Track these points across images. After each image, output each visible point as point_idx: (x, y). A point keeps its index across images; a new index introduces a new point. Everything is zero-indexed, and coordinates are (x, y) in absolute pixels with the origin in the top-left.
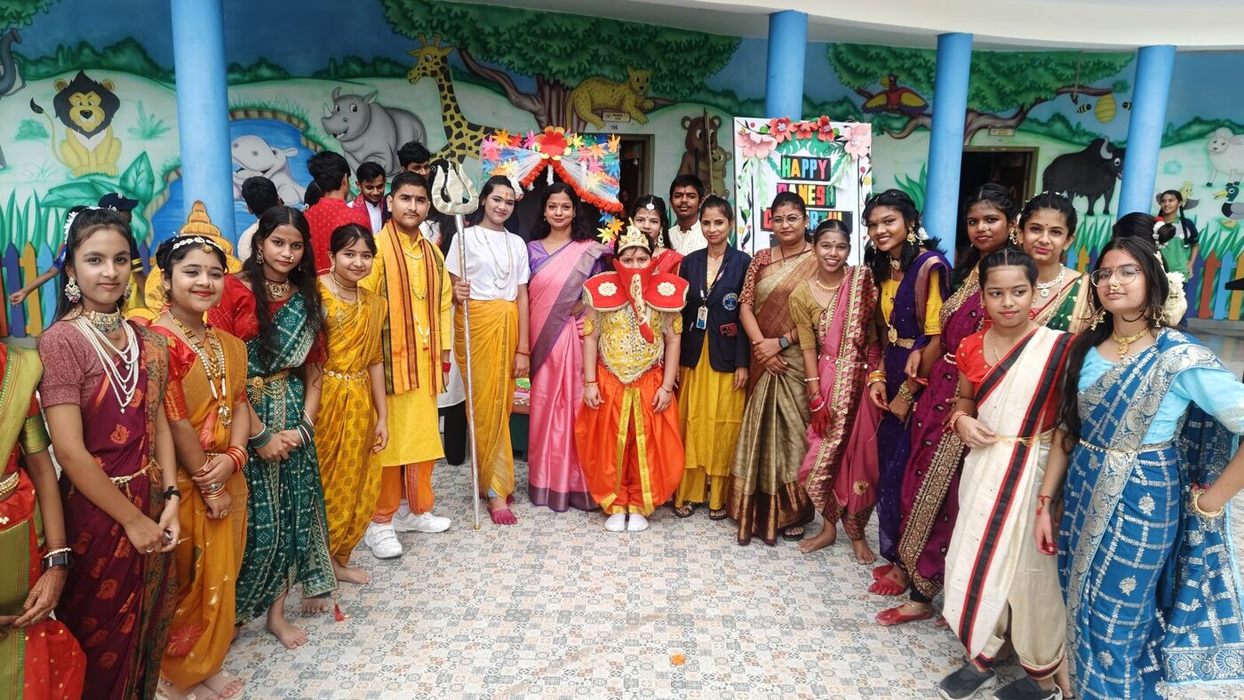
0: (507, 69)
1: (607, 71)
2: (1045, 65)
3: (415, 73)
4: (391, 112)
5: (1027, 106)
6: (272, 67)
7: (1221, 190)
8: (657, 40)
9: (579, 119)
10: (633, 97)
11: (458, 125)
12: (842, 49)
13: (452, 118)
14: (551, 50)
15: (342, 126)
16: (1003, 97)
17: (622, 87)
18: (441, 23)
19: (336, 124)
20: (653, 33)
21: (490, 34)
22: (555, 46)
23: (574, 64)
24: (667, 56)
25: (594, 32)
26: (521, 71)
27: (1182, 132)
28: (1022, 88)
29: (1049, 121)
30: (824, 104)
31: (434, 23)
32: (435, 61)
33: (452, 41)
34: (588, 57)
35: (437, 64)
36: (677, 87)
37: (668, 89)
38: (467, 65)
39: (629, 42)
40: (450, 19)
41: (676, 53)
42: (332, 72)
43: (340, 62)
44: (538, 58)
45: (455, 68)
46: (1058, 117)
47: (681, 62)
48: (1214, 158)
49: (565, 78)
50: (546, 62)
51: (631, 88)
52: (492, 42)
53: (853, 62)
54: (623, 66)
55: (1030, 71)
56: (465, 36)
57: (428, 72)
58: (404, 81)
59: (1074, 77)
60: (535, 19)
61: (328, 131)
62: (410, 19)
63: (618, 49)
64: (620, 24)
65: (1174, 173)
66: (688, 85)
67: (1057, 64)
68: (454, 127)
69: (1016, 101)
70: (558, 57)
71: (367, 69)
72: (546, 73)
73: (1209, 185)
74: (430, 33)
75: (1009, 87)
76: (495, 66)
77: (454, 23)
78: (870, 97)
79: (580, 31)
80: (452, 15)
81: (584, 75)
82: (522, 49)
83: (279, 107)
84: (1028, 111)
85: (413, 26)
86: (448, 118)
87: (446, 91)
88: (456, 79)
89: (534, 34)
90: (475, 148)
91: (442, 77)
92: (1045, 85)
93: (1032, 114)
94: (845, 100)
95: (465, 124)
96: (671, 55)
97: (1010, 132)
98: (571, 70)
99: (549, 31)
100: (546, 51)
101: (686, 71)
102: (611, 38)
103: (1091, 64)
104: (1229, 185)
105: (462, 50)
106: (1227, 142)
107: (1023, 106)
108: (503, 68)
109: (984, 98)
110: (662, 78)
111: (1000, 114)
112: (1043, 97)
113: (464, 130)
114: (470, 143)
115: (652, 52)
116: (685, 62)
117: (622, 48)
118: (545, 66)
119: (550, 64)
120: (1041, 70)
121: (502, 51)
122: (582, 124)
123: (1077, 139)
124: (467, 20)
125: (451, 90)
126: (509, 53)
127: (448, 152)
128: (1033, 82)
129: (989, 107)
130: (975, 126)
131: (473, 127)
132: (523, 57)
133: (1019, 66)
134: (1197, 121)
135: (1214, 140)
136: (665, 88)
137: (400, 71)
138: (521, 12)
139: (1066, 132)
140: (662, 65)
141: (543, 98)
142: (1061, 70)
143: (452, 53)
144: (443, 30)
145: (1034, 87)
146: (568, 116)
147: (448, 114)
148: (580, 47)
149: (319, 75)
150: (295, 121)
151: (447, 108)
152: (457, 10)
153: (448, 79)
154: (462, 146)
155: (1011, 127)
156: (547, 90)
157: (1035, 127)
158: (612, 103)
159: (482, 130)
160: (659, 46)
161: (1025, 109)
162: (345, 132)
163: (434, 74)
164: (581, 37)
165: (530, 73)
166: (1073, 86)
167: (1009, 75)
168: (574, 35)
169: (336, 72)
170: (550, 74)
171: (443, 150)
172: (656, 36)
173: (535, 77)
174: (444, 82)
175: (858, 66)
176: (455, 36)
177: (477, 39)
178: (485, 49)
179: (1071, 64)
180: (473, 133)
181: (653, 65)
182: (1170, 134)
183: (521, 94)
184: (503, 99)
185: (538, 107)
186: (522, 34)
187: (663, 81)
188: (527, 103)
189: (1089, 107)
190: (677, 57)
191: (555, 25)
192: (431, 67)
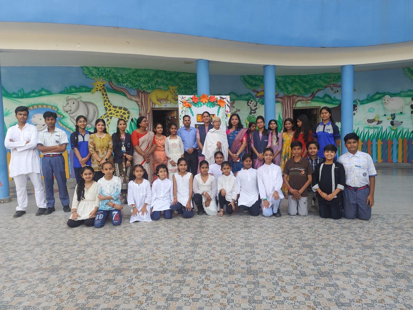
0: (126, 87)
1: (162, 87)
2: (320, 78)
3: (94, 90)
4: (85, 103)
5: (315, 92)
6: (46, 91)
7: (389, 116)
8: (179, 76)
9: (153, 103)
10: (171, 95)
11: (109, 106)
12: (246, 77)
13: (107, 104)
14: (141, 81)
15: (69, 109)
16: (305, 90)
17: (167, 92)
18: (102, 74)
19: (68, 108)
20: (177, 74)
21: (119, 76)
22: (143, 79)
23: (150, 85)
24: (183, 81)
25: (156, 74)
26: (131, 88)
27: (373, 97)
28: (312, 87)
29: (323, 97)
30: (241, 95)
31: (100, 74)
32: (101, 86)
33: (106, 79)
34: (155, 83)
35: (101, 87)
36: (187, 91)
37: (184, 92)
38: (112, 87)
39: (169, 77)
40: (105, 72)
41: (186, 80)
42: (66, 91)
43: (68, 88)
44: (137, 83)
45: (107, 88)
46: (326, 95)
47: (188, 83)
48: (386, 106)
49: (147, 90)
50: (139, 85)
51: (171, 92)
52: (120, 79)
53: (251, 81)
54: (167, 85)
55: (314, 80)
56: (111, 78)
57: (98, 90)
58: (90, 93)
59: (331, 81)
60: (135, 71)
61: (64, 110)
62: (92, 73)
63: (165, 79)
64: (165, 72)
65: (372, 112)
66: (191, 91)
67: (324, 78)
68: (108, 107)
69: (311, 91)
70: (144, 83)
71: (78, 90)
72: (140, 88)
73: (385, 115)
74: (99, 77)
75: (307, 86)
76: (122, 87)
77: (107, 74)
78: (258, 92)
79: (151, 74)
80: (106, 71)
81: (153, 88)
82: (131, 81)
83: (48, 104)
84: (315, 94)
85: (93, 75)
86: (106, 104)
87: (105, 95)
88: (108, 91)
89: (135, 76)
90: (116, 114)
91: (103, 91)
92: (321, 85)
93: (317, 95)
94: (248, 94)
95: (112, 106)
96: (184, 81)
97: (309, 102)
98: (149, 87)
99: (140, 75)
100: (139, 81)
101: (190, 86)
102: (162, 76)
103: (337, 77)
104: (392, 115)
105: (110, 82)
106: (389, 100)
107: (313, 92)
108: (125, 87)
109: (299, 91)
110: (181, 89)
111: (305, 96)
112: (320, 89)
113: (112, 108)
114: (114, 112)
115: (177, 80)
116: (189, 83)
117: (166, 79)
118: (139, 86)
119: (141, 85)
120: (318, 80)
121: (124, 82)
122: (154, 105)
123: (334, 103)
124: (111, 72)
125: (106, 95)
126: (126, 82)
127: (106, 115)
128: (316, 84)
129: (301, 94)
130: (296, 100)
131: (114, 107)
132: (132, 83)
133: (310, 79)
134: (378, 93)
135: (384, 99)
136: (182, 92)
137: (89, 90)
138: (130, 69)
139: (330, 100)
140: (181, 84)
141: (139, 97)
142: (326, 79)
143: (106, 83)
144: (103, 76)
145: (316, 86)
146: (149, 102)
147: (106, 103)
148: (151, 79)
149: (61, 93)
150: (54, 108)
151: (105, 101)
152: (108, 69)
153: (105, 92)
154: (111, 114)
155: (310, 100)
156: (140, 94)
157: (318, 99)
158: (164, 98)
159: (118, 108)
160: (179, 78)
161: (314, 94)
162: (70, 111)
163: (100, 90)
164: (152, 76)
165: (134, 89)
166: (331, 84)
167: (307, 82)
168: (149, 76)
169: (67, 91)
170: (142, 89)
171: (104, 115)
172: (178, 75)
173: (136, 89)
174: (104, 93)
175: (252, 82)
176: (107, 78)
177: (115, 78)
178: (118, 81)
179: (329, 77)
180: (115, 109)
181: (178, 84)
182: (369, 98)
183: (131, 95)
184: (125, 97)
185: (137, 99)
186: (131, 76)
187: (182, 90)
188: (134, 98)
189: (338, 91)
190: (186, 82)
191: (142, 73)
192: (99, 88)
